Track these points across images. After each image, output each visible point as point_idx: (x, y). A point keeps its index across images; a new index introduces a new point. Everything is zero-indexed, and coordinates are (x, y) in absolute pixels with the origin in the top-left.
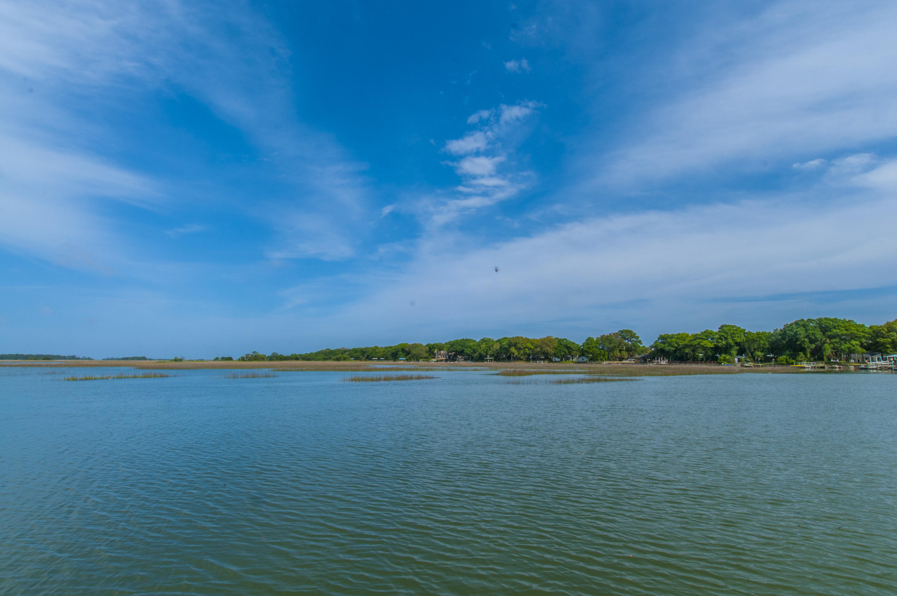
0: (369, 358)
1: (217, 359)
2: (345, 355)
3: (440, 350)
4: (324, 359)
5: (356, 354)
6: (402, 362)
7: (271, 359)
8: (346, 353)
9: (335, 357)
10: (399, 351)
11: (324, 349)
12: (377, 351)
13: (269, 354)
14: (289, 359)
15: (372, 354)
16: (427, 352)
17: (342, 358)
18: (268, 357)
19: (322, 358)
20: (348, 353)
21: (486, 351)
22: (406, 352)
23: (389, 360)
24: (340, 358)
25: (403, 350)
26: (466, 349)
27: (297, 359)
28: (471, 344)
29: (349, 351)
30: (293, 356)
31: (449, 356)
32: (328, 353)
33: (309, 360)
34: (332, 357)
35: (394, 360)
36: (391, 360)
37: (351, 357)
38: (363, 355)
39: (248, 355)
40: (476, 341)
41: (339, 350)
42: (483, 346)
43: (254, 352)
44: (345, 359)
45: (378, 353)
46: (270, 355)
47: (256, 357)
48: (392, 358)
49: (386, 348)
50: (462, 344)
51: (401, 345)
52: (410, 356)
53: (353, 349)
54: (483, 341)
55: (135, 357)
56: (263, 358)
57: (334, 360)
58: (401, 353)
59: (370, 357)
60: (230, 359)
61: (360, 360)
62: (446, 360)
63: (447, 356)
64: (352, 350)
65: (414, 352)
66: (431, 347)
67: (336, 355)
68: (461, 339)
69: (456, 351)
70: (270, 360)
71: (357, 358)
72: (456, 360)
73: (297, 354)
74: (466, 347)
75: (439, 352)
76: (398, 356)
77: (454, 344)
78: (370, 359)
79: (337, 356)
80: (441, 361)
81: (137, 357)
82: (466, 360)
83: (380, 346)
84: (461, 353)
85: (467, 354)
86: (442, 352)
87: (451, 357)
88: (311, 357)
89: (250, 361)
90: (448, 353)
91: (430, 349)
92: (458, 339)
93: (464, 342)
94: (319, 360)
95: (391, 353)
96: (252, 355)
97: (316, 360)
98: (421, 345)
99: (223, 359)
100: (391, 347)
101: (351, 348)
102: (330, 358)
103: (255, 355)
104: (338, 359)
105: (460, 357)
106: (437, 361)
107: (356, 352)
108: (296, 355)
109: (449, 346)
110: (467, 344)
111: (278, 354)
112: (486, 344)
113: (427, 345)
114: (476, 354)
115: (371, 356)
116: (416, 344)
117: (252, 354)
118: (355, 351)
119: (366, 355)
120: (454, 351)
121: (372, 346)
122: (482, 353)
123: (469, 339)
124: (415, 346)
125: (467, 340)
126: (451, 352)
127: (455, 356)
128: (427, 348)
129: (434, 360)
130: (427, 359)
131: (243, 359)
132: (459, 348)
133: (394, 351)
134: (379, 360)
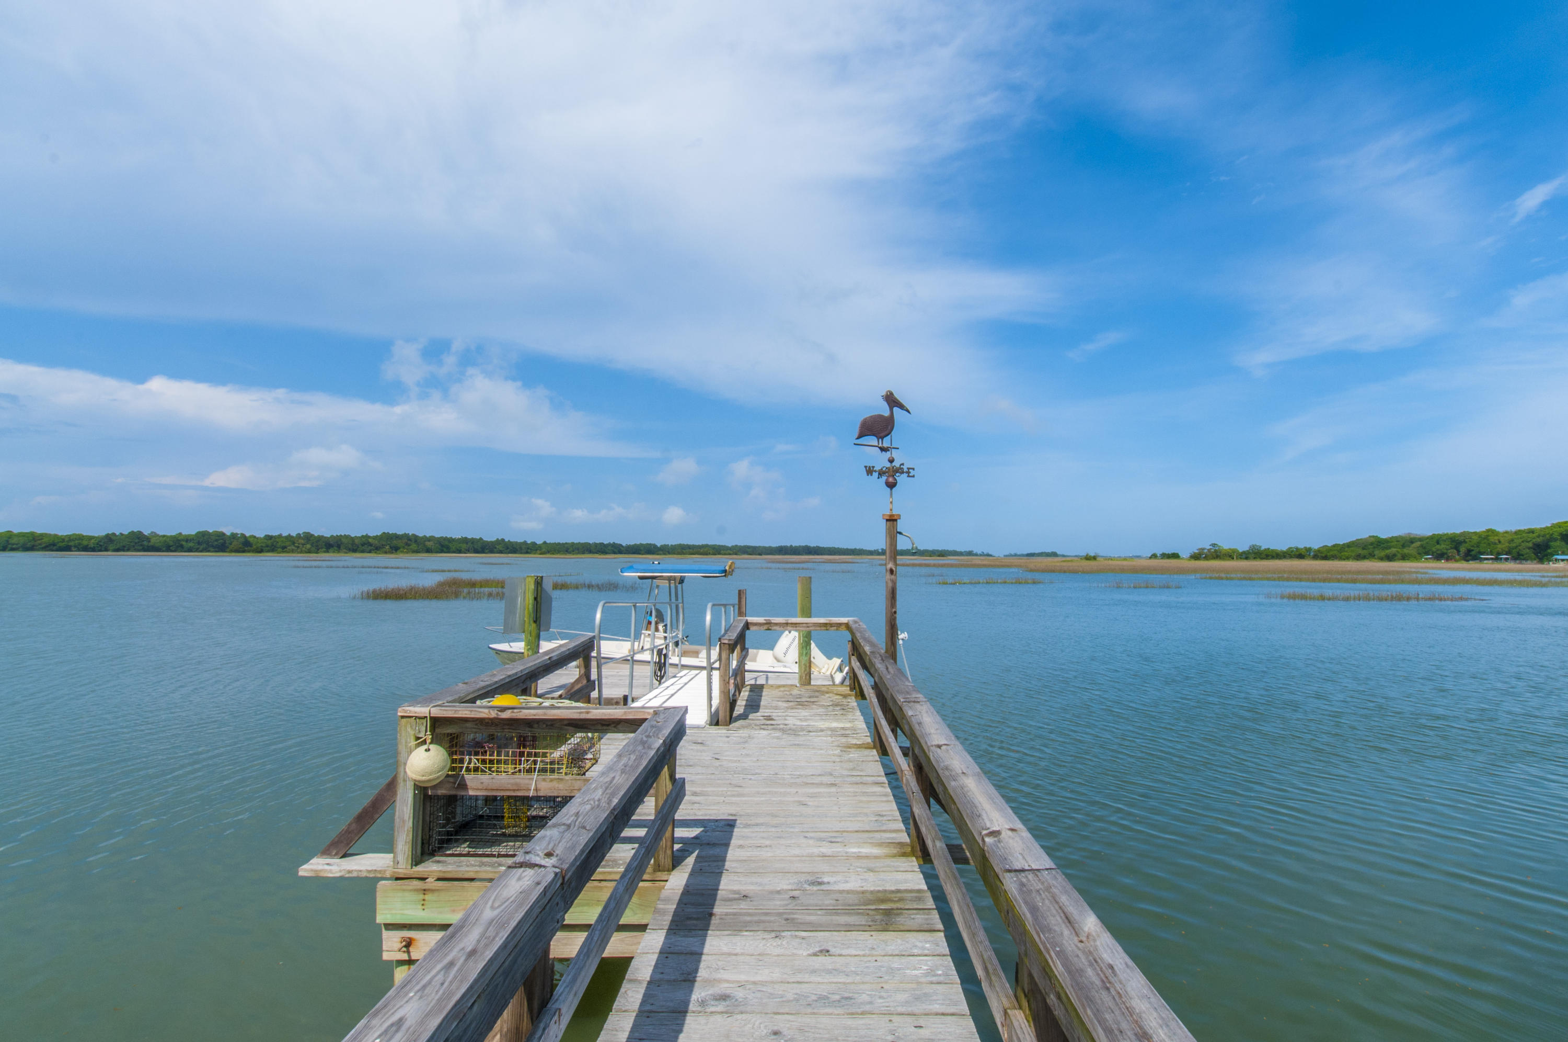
0: (1471, 556)
1: (1154, 556)
2: (1409, 550)
4: (1359, 557)
5: (1438, 547)
7: (1245, 556)
8: (1414, 545)
9: (1383, 554)
10: (1556, 540)
12: (1493, 539)
13: (1243, 547)
14: (1285, 557)
15: (1478, 547)
17: (1399, 556)
18: (1244, 553)
19: (1353, 554)
20: (1417, 544)
23: (1526, 559)
24: (1395, 555)
25: (1566, 538)
27: (1301, 556)
29: (1421, 539)
30: (1292, 551)
32: (1372, 544)
33: (1325, 558)
34: (1376, 552)
35: (1541, 560)
36: (1532, 559)
37: (1427, 554)
38: (1457, 548)
39: (1203, 549)
41: (1397, 539)
43: (1214, 545)
44: (1404, 558)
45: (1495, 544)
46: (1246, 548)
47: (1217, 554)
48: (1533, 556)
49: (1517, 533)
51: (1559, 524)
53: (1432, 537)
56: (1230, 555)
57: (1381, 559)
58: (1558, 543)
59: (1473, 553)
60: (1175, 556)
61: (1448, 559)
64: (1428, 538)
67: (1388, 548)
70: (1245, 559)
71: (1439, 556)
73: (1301, 546)
76: (1549, 551)
78: (1475, 558)
79: (1388, 552)
83: (1500, 529)
88: (1331, 553)
89: (1207, 560)
94: (1347, 558)
95: (1530, 545)
96: (1209, 550)
97: (1341, 559)
99: (1165, 556)
100: (1532, 531)
101: (1428, 533)
102: (1371, 556)
103: (1216, 550)
104: (1390, 558)
107: (1438, 543)
108: (1297, 549)
111: (1260, 547)
115: (1476, 550)
117: (1209, 547)
118: (1438, 539)
119: (1463, 549)
131: (1196, 557)
133: (1539, 540)
134: (1497, 559)
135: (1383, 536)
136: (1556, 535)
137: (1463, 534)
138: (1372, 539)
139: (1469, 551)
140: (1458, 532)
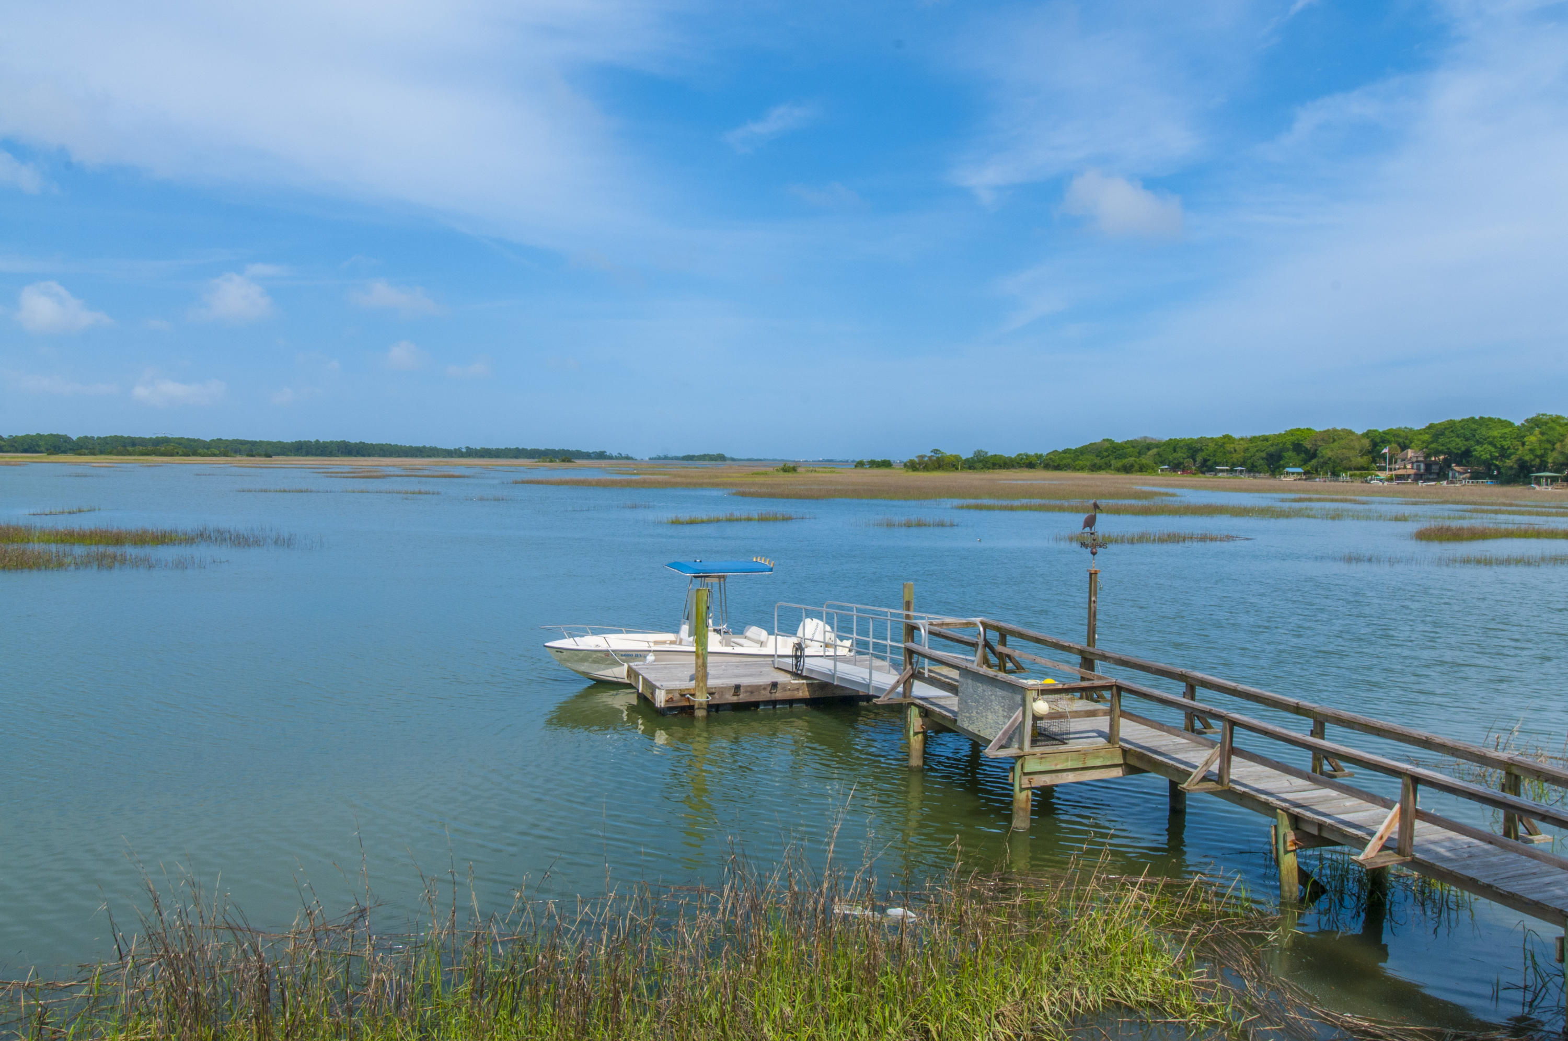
0: (1207, 467)
1: (860, 464)
2: (1145, 460)
3: (1404, 447)
4: (1095, 468)
5: (1175, 455)
6: (1290, 479)
7: (970, 465)
8: (1151, 453)
9: (1119, 464)
10: (1288, 450)
11: (1098, 440)
12: (1229, 447)
13: (967, 454)
14: (1013, 466)
15: (1214, 456)
16: (1364, 453)
17: (1137, 467)
18: (967, 460)
19: (1088, 463)
20: (1155, 451)
21: (1539, 453)
22: (1306, 451)
23: (1259, 472)
24: (1132, 466)
25: (1298, 447)
26: (1478, 448)
27: (1031, 465)
28: (1496, 433)
29: (1158, 446)
30: (1022, 459)
31: (1428, 467)
32: (1107, 450)
33: (1057, 468)
34: (1113, 462)
35: (1273, 473)
36: (1265, 472)
37: (1163, 463)
38: (1193, 457)
39: (922, 457)
40: (1511, 424)
41: (1132, 444)
42: (1532, 439)
43: (935, 451)
44: (1142, 469)
45: (1231, 453)
46: (970, 455)
47: (939, 463)
48: (1266, 468)
49: (1252, 440)
50: (1468, 434)
51: (1291, 433)
52: (1314, 462)
53: (1169, 443)
54: (1536, 423)
55: (705, 455)
56: (953, 464)
57: (1118, 470)
58: (1290, 453)
59: (1209, 463)
60: (886, 464)
61: (1185, 471)
62: (1418, 477)
63: (1422, 466)
64: (1164, 444)
65: (1327, 452)
66: (1378, 440)
67: (1124, 456)
68: (1466, 417)
69: (1449, 453)
70: (970, 468)
71: (1176, 467)
72: (1446, 477)
73: (1032, 453)
74: (1478, 443)
75: (1401, 455)
76: (1282, 462)
77: (1443, 434)
78: (1211, 469)
79: (1125, 461)
80: (1399, 477)
81: (708, 455)
82: (1475, 476)
83: (1236, 435)
84: (1464, 457)
85: (1479, 461)
86: (1410, 453)
87: (1435, 468)
88: (1065, 461)
89: (928, 471)
90: (1428, 456)
91: (1375, 444)
92: (1458, 418)
93: (1474, 426)
94: (1082, 469)
95: (1264, 455)
96: (930, 457)
97: (1075, 469)
98: (1351, 433)
99: (874, 464)
100: (1266, 439)
101: (1166, 438)
102: (1107, 466)
103: (938, 458)
104: (1127, 469)
105: (1457, 468)
106: (1390, 479)
107: (1175, 451)
108: (1027, 455)
109: (1426, 437)
110: (1484, 431)
111: (986, 453)
112: (1542, 434)
113: (1367, 435)
114: (1509, 463)
115: (1212, 460)
116: (1335, 430)
117: (930, 454)
118: (1174, 445)
119: (1199, 459)
120: (1445, 453)
121: (1217, 435)
122: (1527, 458)
123: (1490, 419)
124: (1331, 436)
125: (1484, 422)
126: (1437, 453)
127: (1447, 464)
128: (1366, 443)
129: (1382, 475)
130: (1363, 471)
131: (912, 466)
132: (1458, 444)
133: (1272, 449)
134: (1231, 471)
135: (1118, 440)
136: (1289, 445)
137: (1201, 440)
138: (1107, 445)
139: (1205, 461)
140: (1195, 437)
